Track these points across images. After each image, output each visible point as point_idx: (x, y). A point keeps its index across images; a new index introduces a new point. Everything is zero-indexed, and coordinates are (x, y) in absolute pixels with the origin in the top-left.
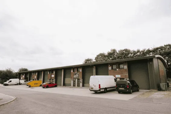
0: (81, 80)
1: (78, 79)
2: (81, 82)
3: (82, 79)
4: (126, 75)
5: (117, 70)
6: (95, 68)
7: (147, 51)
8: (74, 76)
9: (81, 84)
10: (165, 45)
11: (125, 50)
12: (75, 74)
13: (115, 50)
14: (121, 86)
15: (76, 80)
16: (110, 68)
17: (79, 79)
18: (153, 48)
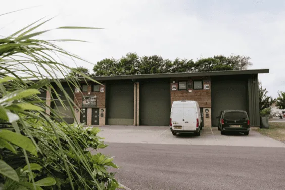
0: (103, 111)
1: (95, 109)
2: (102, 115)
3: (104, 109)
4: (206, 101)
5: (190, 91)
6: (138, 86)
7: (188, 63)
8: (84, 102)
9: (102, 120)
10: (215, 57)
11: (153, 57)
12: (87, 98)
13: (136, 55)
14: (236, 121)
15: (90, 111)
16: (174, 88)
17: (98, 108)
18: (199, 59)
